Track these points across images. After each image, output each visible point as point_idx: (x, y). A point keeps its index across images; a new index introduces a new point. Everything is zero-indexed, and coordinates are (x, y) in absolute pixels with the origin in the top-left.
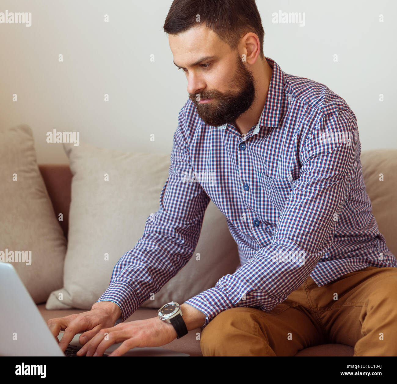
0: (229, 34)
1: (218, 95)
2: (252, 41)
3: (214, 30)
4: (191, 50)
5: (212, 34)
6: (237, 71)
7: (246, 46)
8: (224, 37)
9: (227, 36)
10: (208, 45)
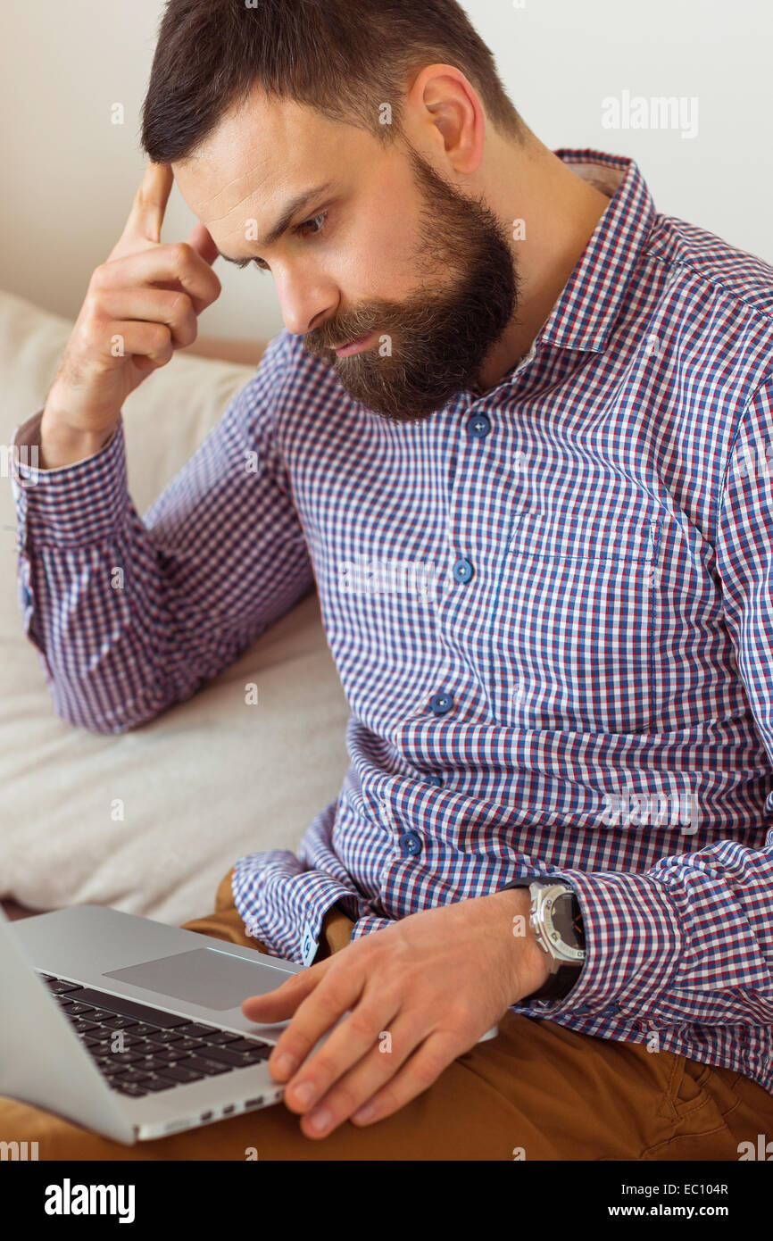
0: (354, 93)
1: (388, 314)
2: (446, 92)
3: (295, 97)
4: (246, 190)
5: (294, 113)
6: (428, 210)
7: (433, 117)
8: (339, 109)
9: (349, 102)
10: (295, 153)
